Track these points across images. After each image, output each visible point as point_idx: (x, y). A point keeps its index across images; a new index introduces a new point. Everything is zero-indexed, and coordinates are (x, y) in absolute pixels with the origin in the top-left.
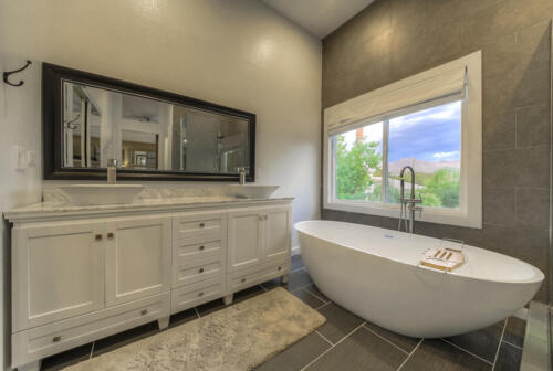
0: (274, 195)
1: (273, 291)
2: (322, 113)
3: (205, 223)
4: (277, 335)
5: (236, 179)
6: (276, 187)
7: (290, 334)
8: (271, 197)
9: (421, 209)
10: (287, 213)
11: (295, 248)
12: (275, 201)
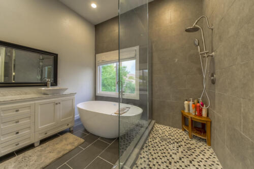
0: (66, 92)
1: (64, 135)
2: (95, 56)
3: (19, 109)
4: (59, 152)
5: (45, 85)
6: (66, 89)
7: (67, 150)
8: (64, 93)
9: (124, 95)
10: (72, 100)
11: (77, 116)
12: (66, 95)
